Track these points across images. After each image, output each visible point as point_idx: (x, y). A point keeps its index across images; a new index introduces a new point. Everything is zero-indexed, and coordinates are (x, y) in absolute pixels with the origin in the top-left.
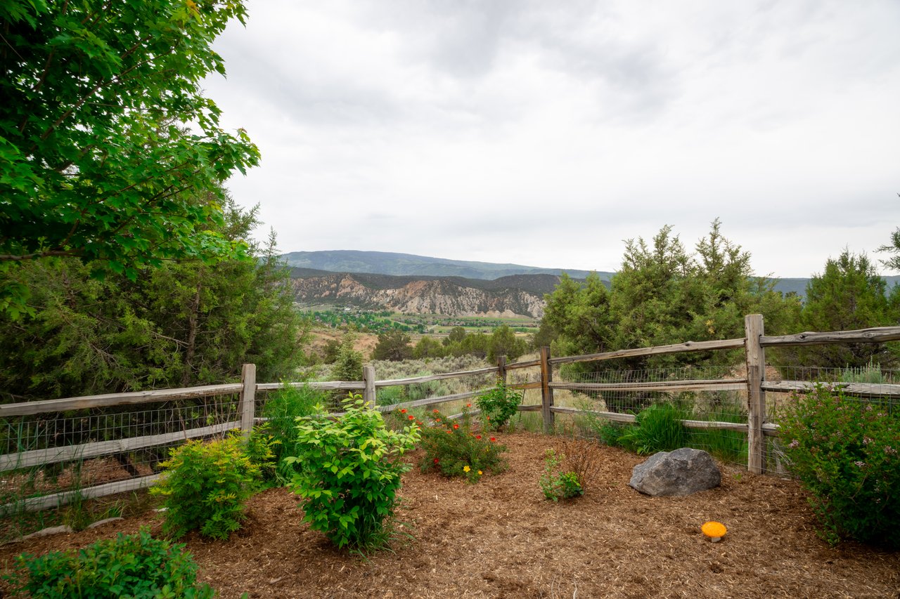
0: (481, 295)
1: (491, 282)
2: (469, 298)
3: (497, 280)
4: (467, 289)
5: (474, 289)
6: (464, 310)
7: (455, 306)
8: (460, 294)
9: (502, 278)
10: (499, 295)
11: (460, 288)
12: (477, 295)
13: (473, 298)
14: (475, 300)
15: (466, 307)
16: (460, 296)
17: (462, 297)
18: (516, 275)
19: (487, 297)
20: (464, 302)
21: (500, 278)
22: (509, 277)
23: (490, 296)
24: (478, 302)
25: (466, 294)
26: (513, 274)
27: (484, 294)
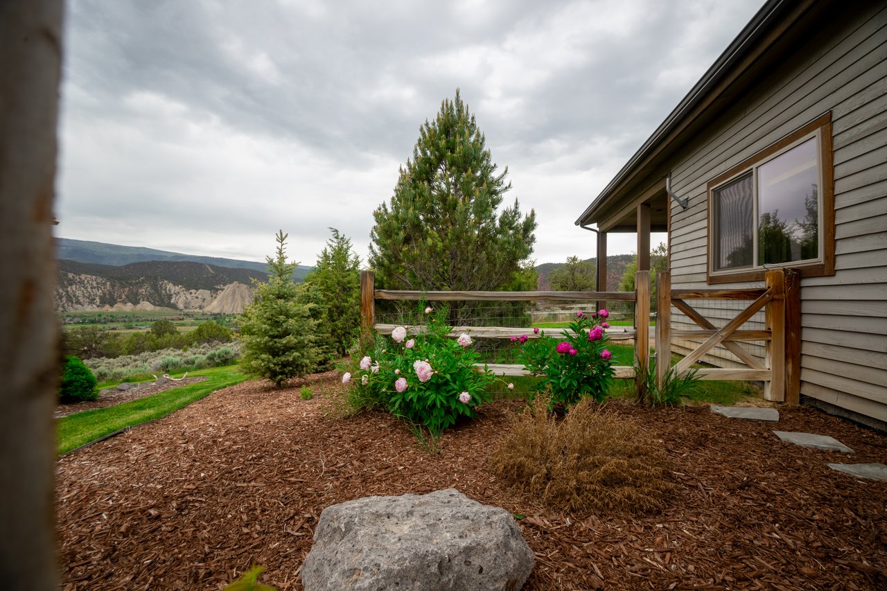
0: (104, 284)
1: (119, 268)
2: (86, 288)
3: (128, 266)
4: (83, 277)
5: (94, 277)
6: (78, 302)
7: (64, 299)
8: (71, 282)
9: (134, 265)
10: (131, 284)
11: (70, 275)
12: (98, 283)
13: (92, 288)
14: (94, 290)
15: (81, 299)
16: (71, 285)
17: (74, 287)
18: (153, 262)
19: (113, 286)
20: (78, 293)
21: (131, 264)
22: (143, 263)
23: (118, 285)
24: (99, 293)
25: (81, 282)
26: (149, 260)
27: (108, 283)
